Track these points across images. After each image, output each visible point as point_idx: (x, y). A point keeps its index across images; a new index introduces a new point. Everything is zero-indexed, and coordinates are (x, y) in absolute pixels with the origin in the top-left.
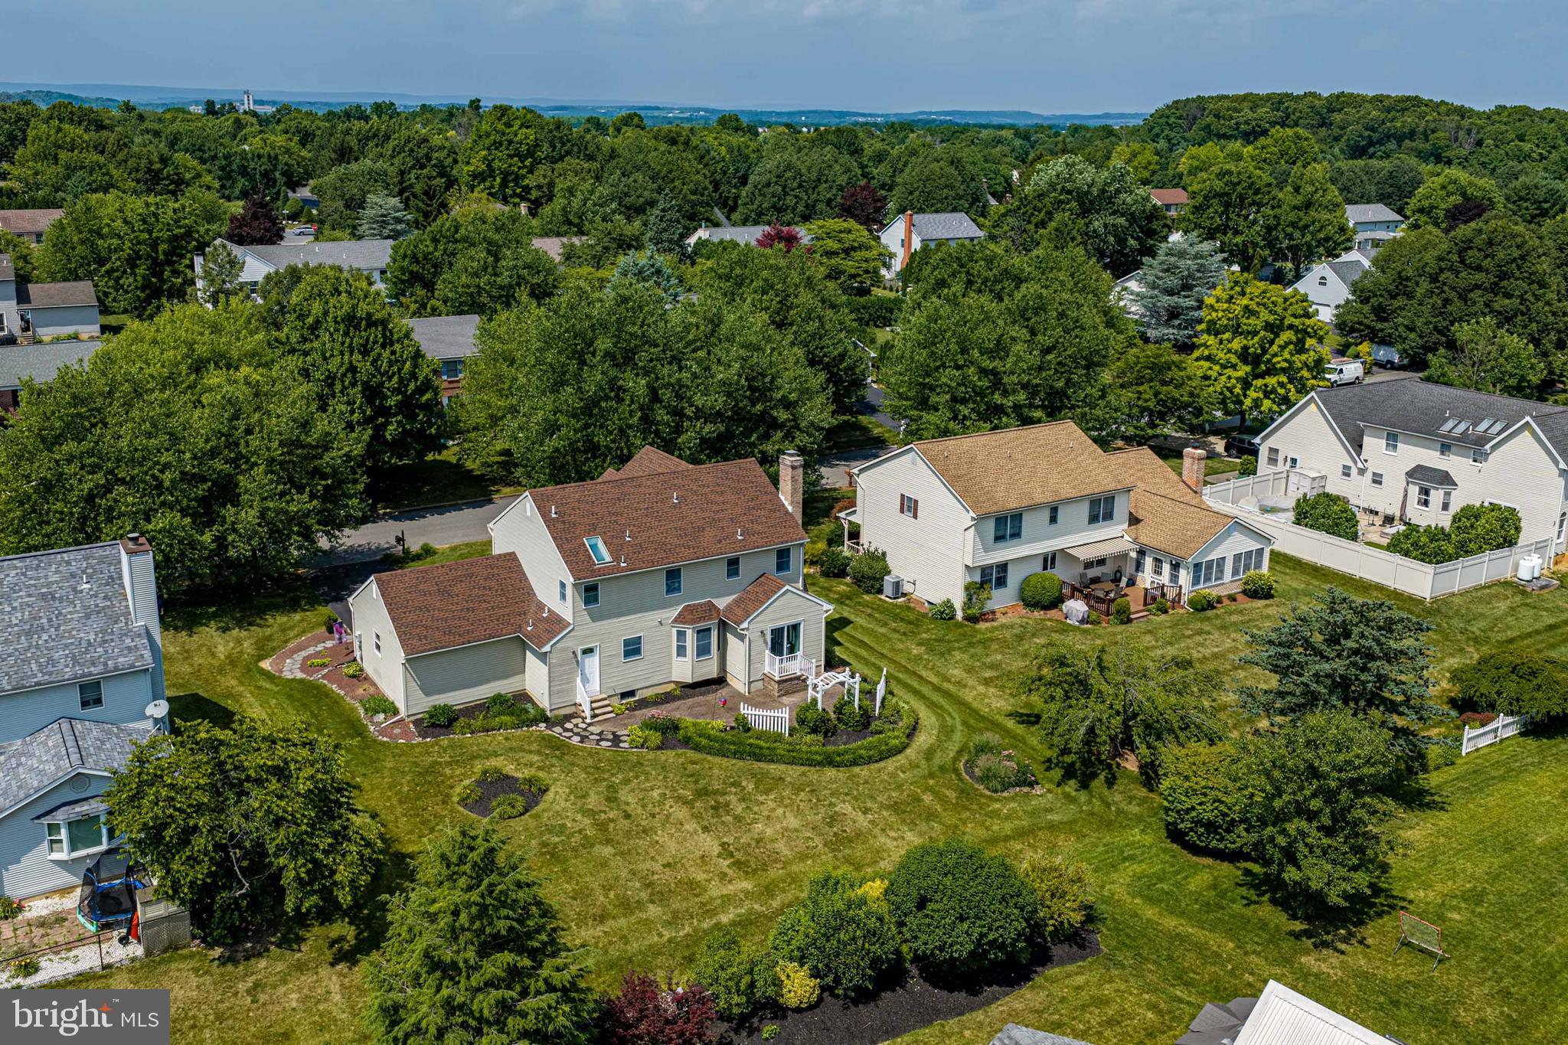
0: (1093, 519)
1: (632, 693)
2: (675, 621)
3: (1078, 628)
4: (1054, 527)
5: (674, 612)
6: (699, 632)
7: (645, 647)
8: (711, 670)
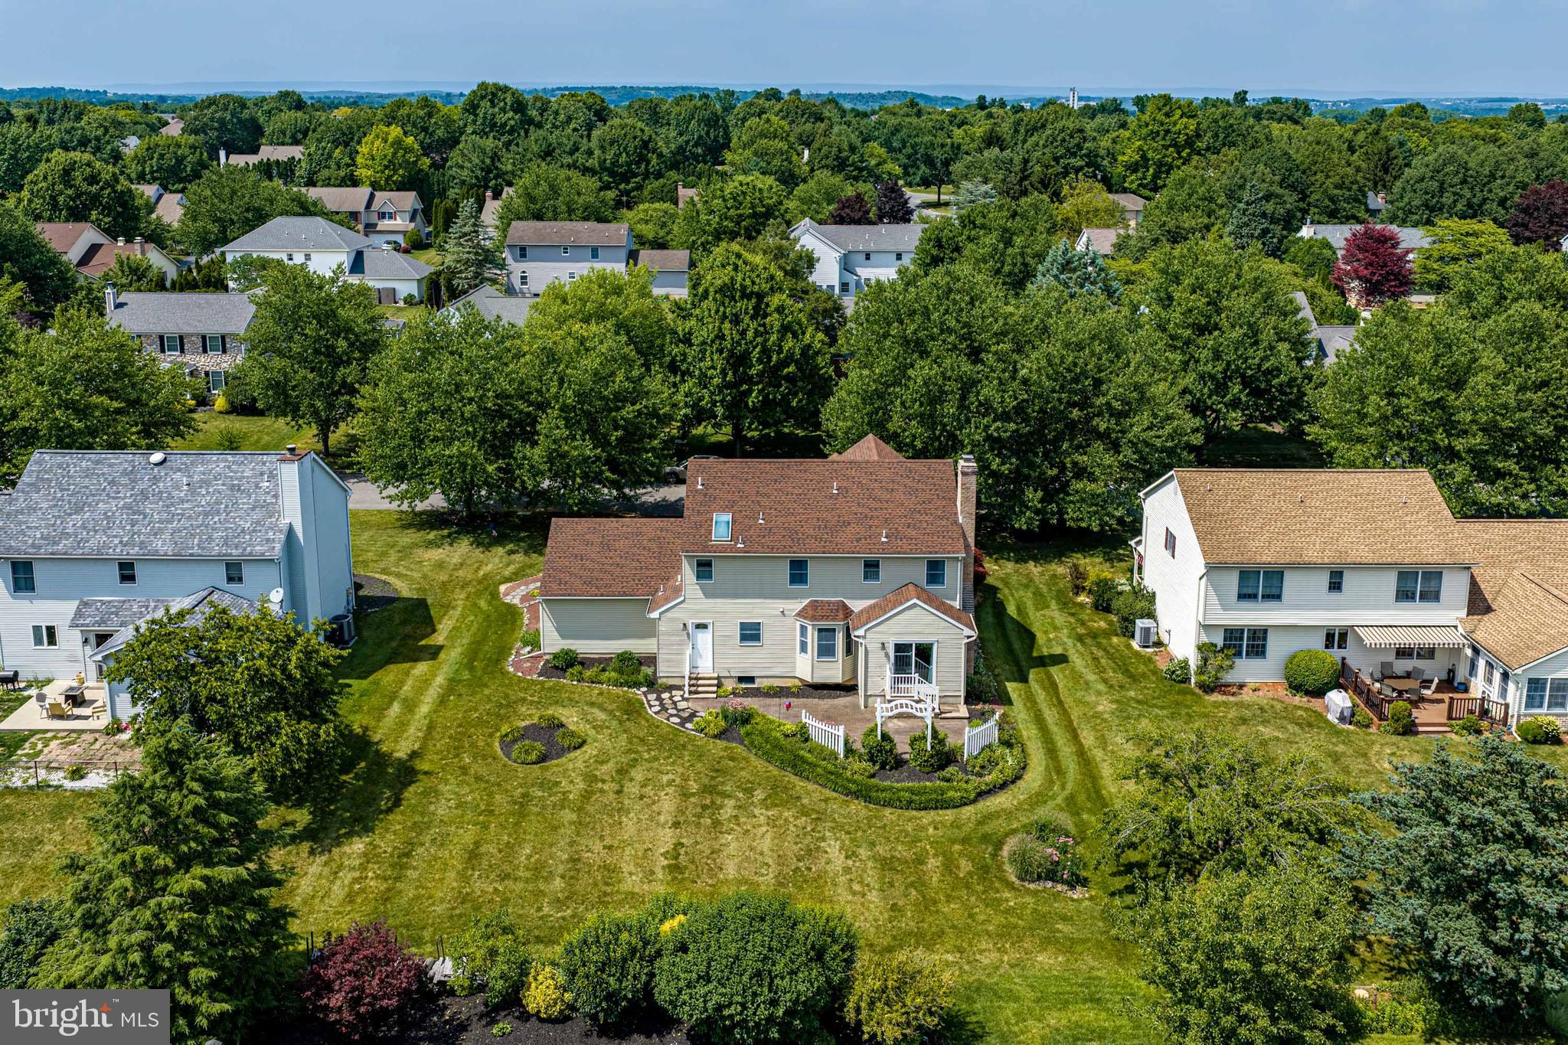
0: (1404, 595)
1: (751, 679)
2: (799, 614)
3: (1333, 726)
4: (1335, 596)
5: (798, 605)
6: (820, 630)
7: (766, 634)
8: (834, 671)
